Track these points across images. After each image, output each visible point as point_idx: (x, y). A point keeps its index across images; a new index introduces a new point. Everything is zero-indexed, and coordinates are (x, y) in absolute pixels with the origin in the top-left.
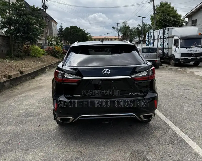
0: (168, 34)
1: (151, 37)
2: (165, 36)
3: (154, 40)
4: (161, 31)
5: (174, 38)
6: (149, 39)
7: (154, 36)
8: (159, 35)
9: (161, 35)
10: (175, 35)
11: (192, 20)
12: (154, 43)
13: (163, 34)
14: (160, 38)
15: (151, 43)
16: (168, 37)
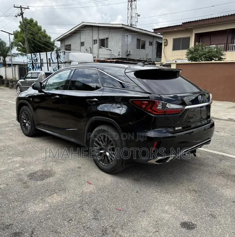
0: (64, 58)
1: (37, 59)
2: (60, 61)
3: (42, 64)
4: (52, 54)
5: (71, 63)
6: (32, 62)
7: (42, 59)
8: (49, 59)
9: (53, 59)
10: (72, 61)
11: (66, 44)
12: (43, 68)
13: (57, 58)
14: (52, 62)
15: (37, 67)
16: (64, 62)
